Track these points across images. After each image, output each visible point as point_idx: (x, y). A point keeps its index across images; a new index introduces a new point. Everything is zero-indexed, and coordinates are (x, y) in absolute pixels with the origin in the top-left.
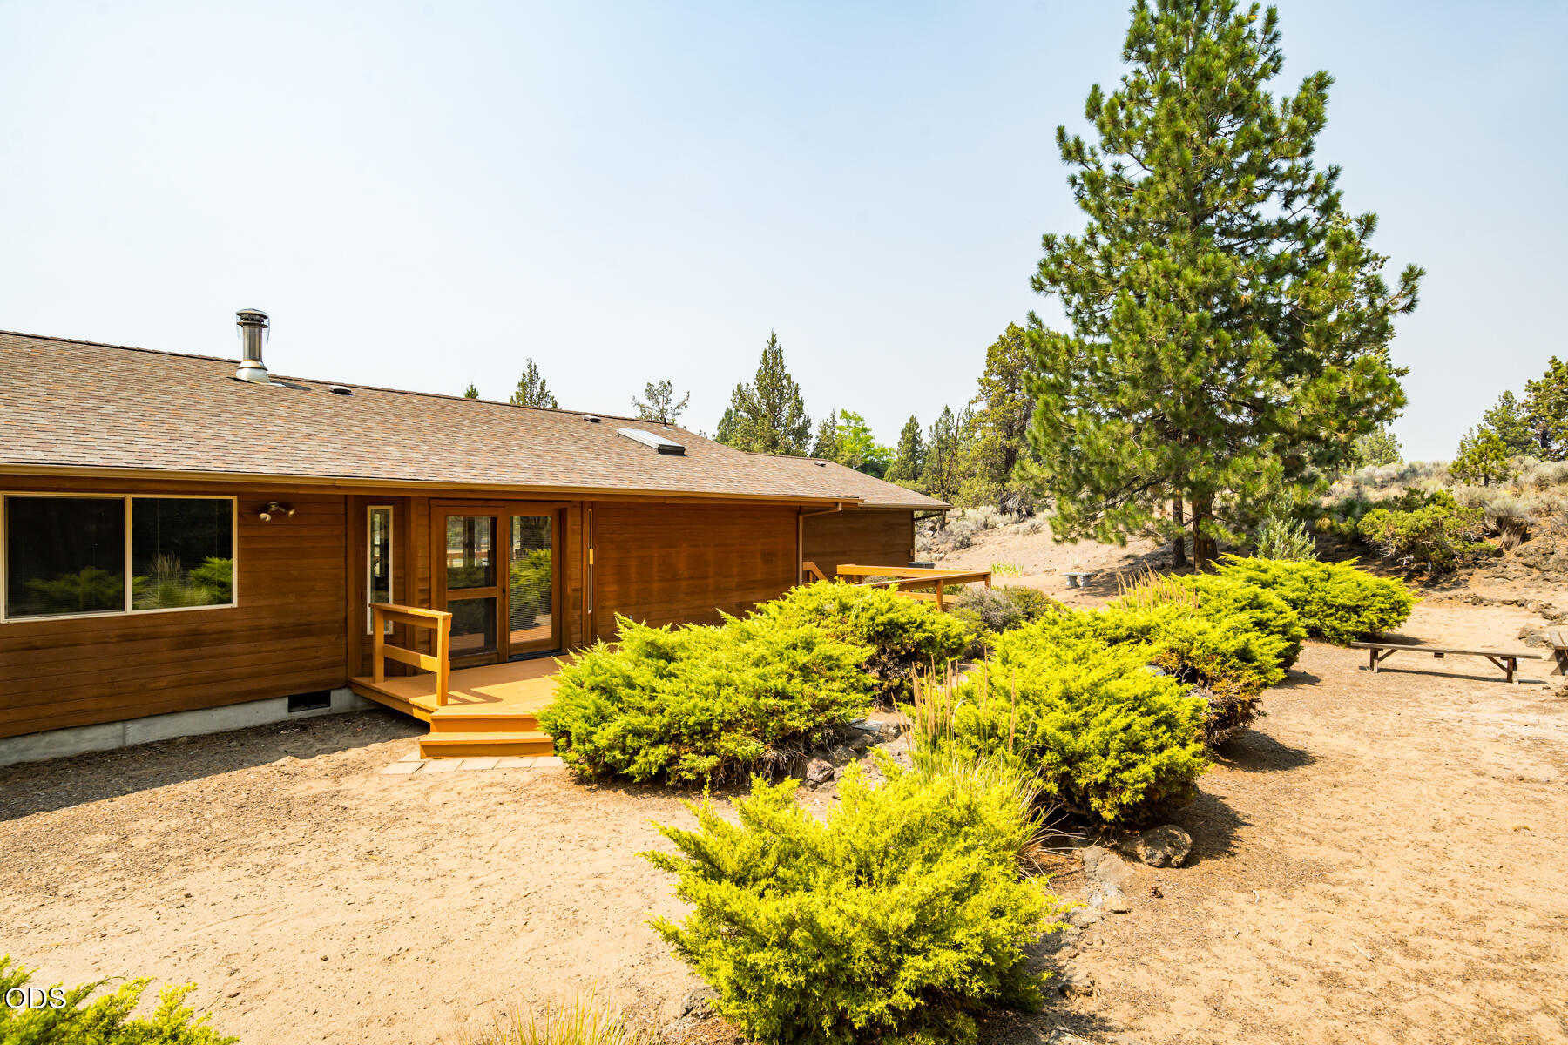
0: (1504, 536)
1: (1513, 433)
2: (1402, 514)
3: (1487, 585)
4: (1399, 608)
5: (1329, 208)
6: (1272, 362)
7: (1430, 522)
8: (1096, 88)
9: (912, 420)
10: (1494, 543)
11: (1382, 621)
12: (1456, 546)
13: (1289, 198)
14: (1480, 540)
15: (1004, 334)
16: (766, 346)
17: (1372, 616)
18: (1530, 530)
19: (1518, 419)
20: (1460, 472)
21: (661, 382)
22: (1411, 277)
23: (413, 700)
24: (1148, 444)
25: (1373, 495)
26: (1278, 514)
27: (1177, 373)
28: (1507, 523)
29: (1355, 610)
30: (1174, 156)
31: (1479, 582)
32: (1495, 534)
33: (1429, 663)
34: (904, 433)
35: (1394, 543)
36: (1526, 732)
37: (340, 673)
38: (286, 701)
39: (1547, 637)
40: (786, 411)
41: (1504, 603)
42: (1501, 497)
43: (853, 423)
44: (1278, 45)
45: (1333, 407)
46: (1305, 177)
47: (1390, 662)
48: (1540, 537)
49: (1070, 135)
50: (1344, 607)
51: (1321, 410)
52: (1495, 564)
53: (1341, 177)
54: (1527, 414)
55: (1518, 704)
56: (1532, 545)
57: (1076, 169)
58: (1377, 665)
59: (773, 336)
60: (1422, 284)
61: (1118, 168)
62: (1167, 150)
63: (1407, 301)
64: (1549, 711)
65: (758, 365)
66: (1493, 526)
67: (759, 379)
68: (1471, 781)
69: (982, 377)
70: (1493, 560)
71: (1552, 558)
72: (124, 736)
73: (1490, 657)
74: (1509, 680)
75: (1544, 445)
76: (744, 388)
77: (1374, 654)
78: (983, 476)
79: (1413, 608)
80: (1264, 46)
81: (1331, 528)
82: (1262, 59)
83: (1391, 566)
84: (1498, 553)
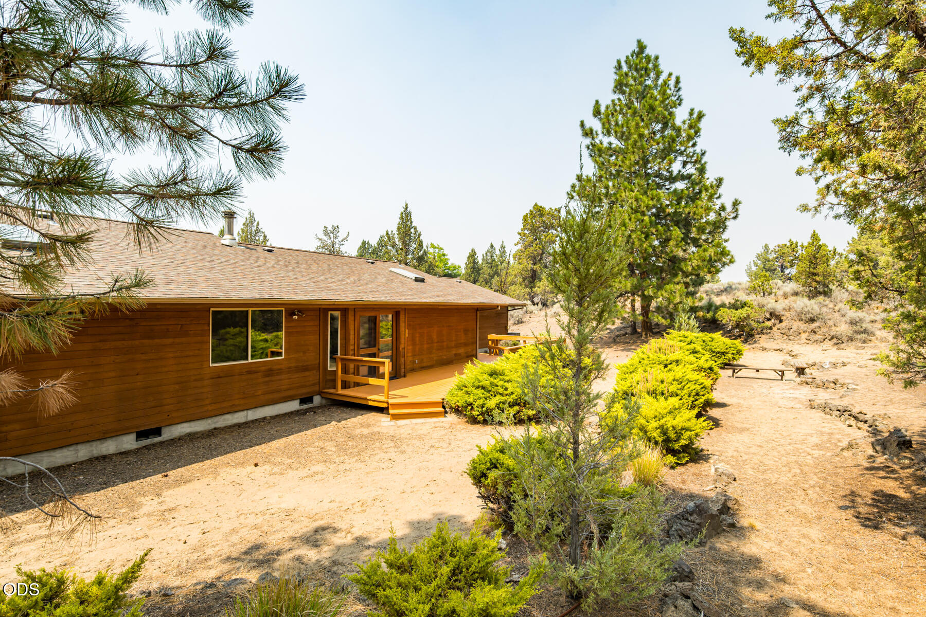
0: (773, 320)
1: (768, 265)
2: (734, 311)
3: (767, 342)
4: (739, 352)
5: (702, 171)
6: (681, 242)
7: (745, 315)
8: (597, 102)
9: (473, 250)
10: (769, 324)
11: (733, 358)
12: (754, 325)
13: (685, 164)
14: (763, 322)
15: (532, 209)
16: (403, 210)
17: (730, 356)
18: (783, 318)
19: (771, 258)
20: (753, 290)
21: (333, 226)
22: (736, 204)
23: (369, 398)
24: (625, 277)
25: (717, 301)
26: (684, 310)
27: (641, 246)
28: (773, 315)
29: (723, 353)
30: (639, 144)
31: (763, 341)
32: (769, 320)
33: (753, 374)
34: (468, 258)
35: (731, 324)
36: (791, 396)
37: (316, 388)
38: (299, 401)
39: (792, 363)
40: (413, 246)
41: (774, 350)
42: (770, 303)
43: (437, 251)
44: (680, 93)
45: (705, 263)
46: (693, 156)
47: (739, 374)
48: (787, 321)
49: (587, 126)
50: (719, 352)
51: (700, 264)
52: (770, 333)
53: (706, 155)
54: (775, 256)
55: (786, 387)
56: (783, 324)
57: (588, 141)
58: (735, 375)
59: (406, 205)
60: (740, 207)
61: (610, 144)
62: (636, 142)
63: (735, 215)
64: (797, 389)
65: (398, 220)
66: (768, 316)
67: (399, 229)
68: (778, 409)
69: (520, 231)
70: (769, 331)
71: (792, 330)
72: (247, 416)
73: (775, 371)
74: (782, 380)
75: (782, 271)
76: (390, 233)
77: (734, 371)
78: (521, 285)
79: (744, 353)
80: (675, 93)
81: (703, 317)
82: (674, 99)
83: (728, 334)
84: (771, 328)
